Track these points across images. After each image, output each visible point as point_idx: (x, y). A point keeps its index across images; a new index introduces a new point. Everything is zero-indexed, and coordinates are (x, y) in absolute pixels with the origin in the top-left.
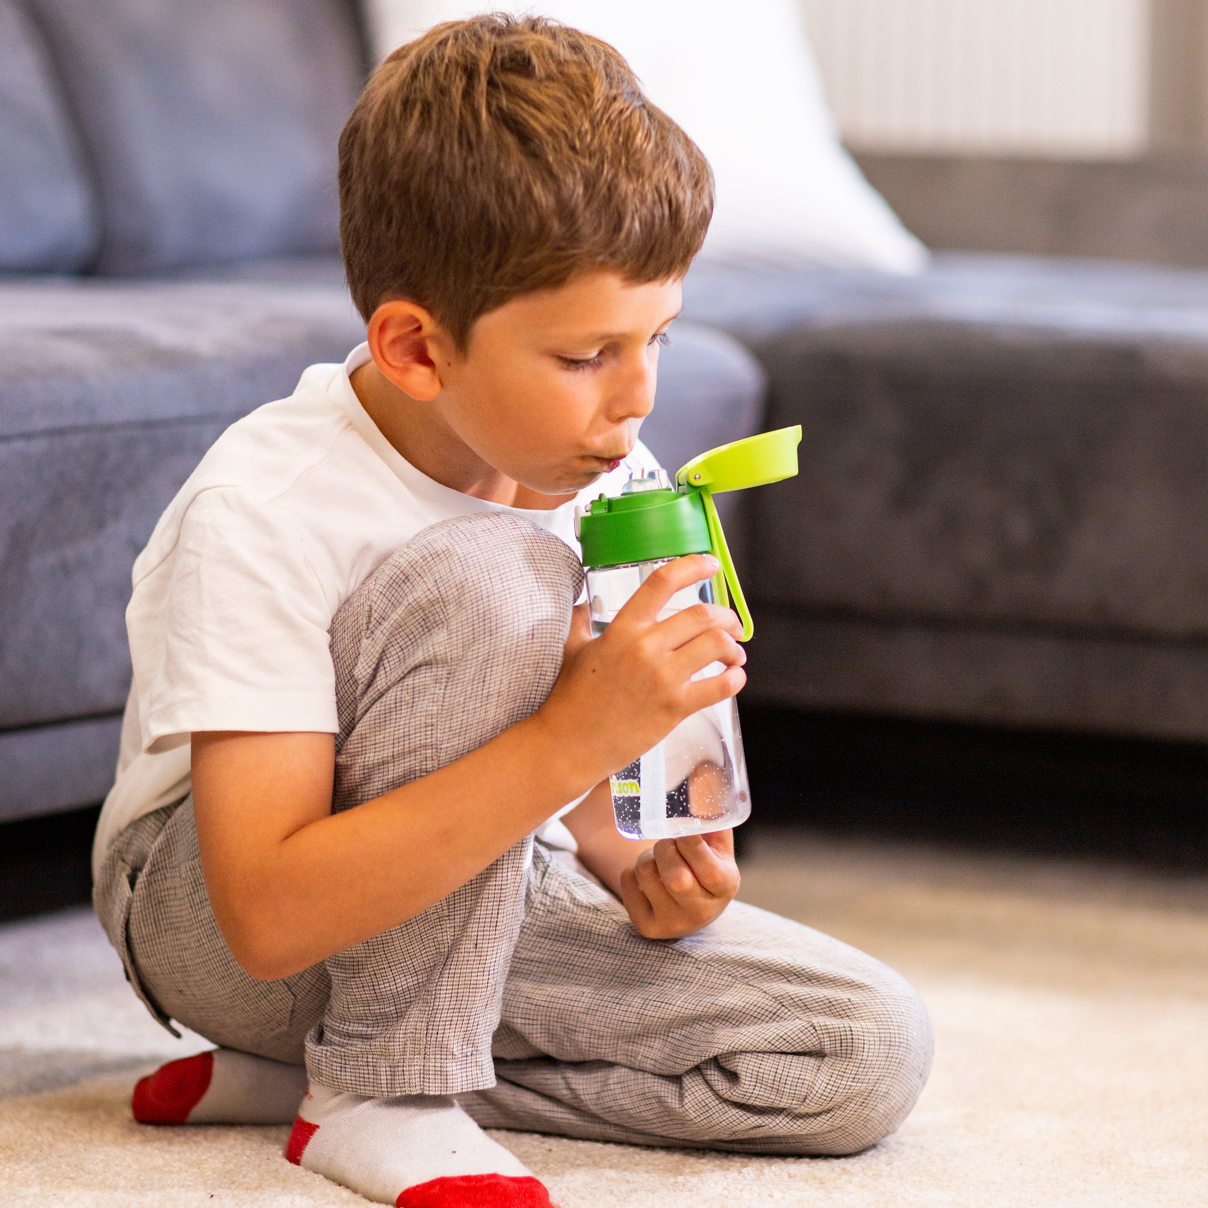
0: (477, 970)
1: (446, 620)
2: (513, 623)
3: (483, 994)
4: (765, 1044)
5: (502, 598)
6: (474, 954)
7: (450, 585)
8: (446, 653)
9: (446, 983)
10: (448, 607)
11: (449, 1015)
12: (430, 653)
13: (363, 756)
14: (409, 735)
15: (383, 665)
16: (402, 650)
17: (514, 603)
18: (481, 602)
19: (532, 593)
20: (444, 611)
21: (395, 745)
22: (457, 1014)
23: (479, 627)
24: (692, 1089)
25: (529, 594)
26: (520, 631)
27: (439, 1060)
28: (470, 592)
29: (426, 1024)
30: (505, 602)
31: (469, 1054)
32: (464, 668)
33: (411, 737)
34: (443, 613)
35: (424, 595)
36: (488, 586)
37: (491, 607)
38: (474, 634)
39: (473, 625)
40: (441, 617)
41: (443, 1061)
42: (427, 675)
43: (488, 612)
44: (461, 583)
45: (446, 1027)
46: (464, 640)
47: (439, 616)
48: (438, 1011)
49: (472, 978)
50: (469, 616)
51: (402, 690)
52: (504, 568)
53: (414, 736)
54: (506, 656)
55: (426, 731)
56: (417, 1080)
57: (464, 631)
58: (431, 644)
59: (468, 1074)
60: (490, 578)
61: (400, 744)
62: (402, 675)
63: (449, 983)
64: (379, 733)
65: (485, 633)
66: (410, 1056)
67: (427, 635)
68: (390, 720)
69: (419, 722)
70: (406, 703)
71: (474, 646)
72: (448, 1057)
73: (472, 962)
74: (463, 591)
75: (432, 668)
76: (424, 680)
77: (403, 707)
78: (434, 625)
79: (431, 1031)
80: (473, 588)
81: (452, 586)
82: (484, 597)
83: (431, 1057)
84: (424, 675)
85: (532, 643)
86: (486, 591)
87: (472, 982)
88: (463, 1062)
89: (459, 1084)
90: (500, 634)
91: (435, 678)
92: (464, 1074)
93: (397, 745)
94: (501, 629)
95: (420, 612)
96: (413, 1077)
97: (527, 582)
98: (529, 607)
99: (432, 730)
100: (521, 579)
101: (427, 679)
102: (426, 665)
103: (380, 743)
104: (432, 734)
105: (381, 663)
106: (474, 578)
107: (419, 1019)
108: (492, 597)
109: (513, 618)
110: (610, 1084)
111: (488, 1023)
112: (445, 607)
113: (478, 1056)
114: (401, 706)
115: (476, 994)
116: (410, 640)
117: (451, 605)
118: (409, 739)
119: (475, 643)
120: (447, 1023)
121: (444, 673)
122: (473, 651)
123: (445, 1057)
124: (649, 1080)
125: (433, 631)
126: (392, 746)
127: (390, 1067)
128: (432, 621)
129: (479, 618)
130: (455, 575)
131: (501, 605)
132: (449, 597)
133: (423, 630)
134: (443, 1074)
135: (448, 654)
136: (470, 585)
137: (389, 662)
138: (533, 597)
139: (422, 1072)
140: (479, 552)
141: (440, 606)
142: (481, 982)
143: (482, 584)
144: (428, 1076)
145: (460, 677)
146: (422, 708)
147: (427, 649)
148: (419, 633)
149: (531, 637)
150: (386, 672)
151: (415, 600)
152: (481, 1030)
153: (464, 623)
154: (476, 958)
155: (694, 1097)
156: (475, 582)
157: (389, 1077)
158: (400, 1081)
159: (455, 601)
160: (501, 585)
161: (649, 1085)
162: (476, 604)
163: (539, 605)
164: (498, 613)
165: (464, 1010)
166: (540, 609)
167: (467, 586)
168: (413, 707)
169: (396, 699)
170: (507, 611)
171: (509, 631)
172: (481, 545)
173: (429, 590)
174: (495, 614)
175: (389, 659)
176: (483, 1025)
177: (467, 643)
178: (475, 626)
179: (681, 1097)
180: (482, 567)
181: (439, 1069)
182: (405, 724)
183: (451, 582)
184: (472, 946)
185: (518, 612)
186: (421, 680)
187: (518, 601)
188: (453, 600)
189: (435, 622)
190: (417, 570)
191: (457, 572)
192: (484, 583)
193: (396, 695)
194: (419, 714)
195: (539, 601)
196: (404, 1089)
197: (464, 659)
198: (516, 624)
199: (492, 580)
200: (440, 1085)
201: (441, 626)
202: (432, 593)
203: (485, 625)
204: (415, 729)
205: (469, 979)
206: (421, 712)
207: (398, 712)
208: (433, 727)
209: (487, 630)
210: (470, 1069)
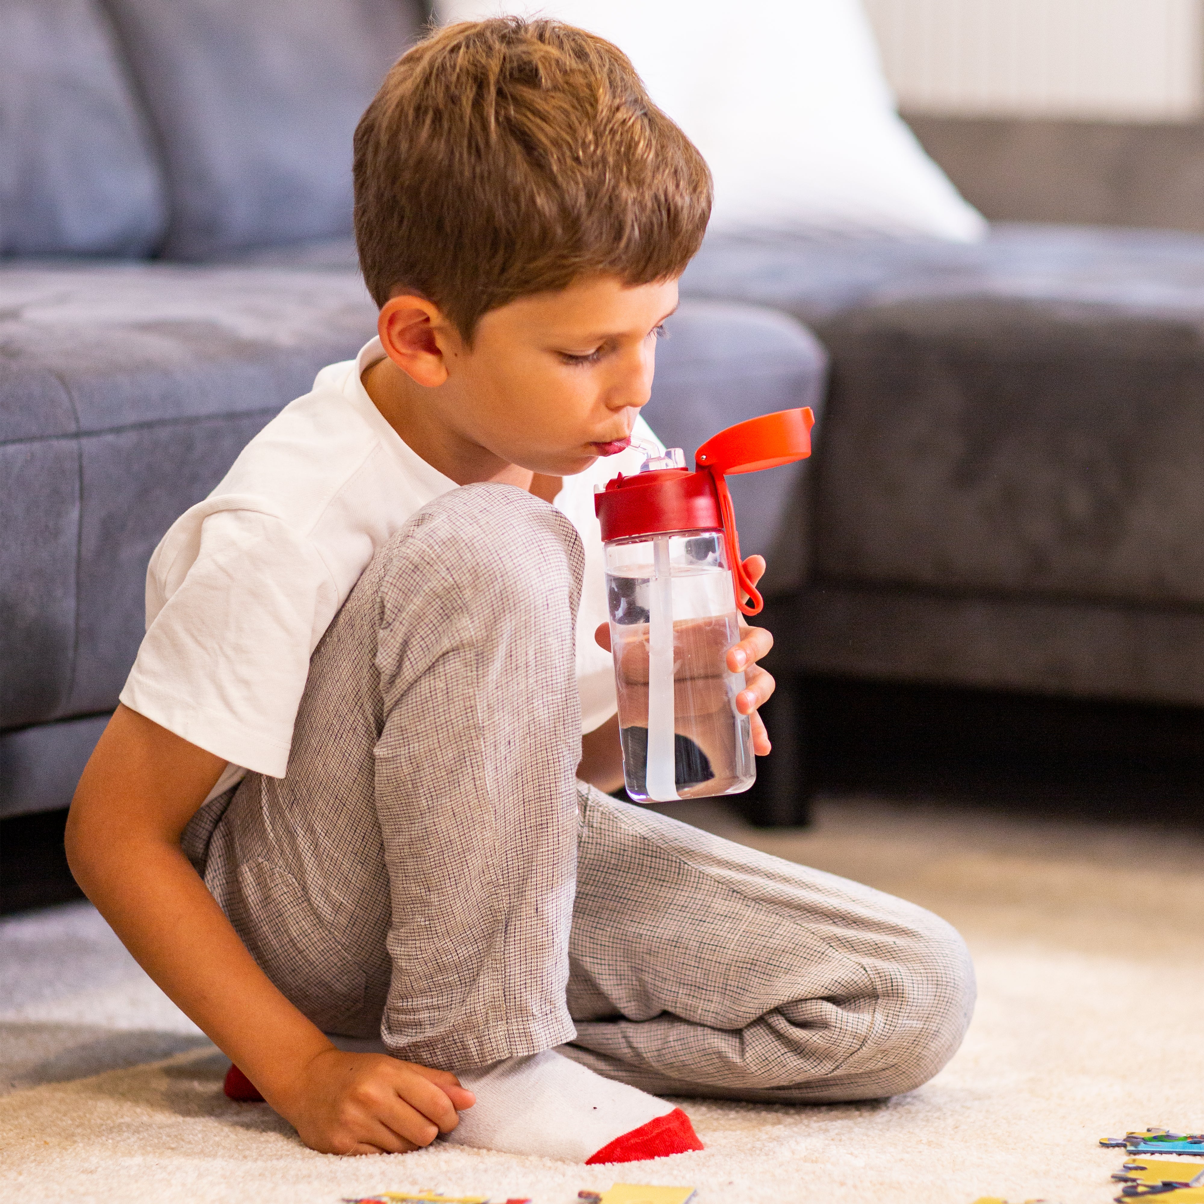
0: (541, 933)
1: (464, 604)
2: (529, 597)
3: (550, 953)
4: (822, 990)
5: (515, 576)
6: (536, 918)
7: (463, 572)
8: (471, 636)
9: (513, 950)
10: (464, 592)
11: (522, 979)
12: (456, 639)
13: (407, 748)
14: (451, 720)
15: (407, 656)
16: (423, 639)
17: (527, 577)
18: (496, 583)
19: (539, 566)
20: (461, 596)
21: (439, 732)
22: (530, 976)
23: (498, 607)
24: (753, 1044)
25: (537, 567)
26: (536, 603)
27: (521, 1023)
28: (483, 575)
29: (503, 991)
30: (518, 578)
31: (548, 1012)
32: (491, 647)
33: (453, 721)
34: (460, 598)
35: (439, 584)
36: (499, 566)
37: (506, 585)
38: (494, 614)
39: (493, 605)
40: (459, 602)
41: (524, 1023)
42: (456, 660)
43: (504, 591)
44: (473, 567)
45: (522, 991)
46: (486, 621)
47: (456, 602)
48: (511, 977)
49: (538, 941)
50: (487, 598)
51: (435, 679)
52: (510, 547)
53: (455, 720)
54: (527, 629)
55: (466, 713)
56: (505, 1044)
57: (485, 613)
58: (456, 630)
59: (551, 1031)
60: (500, 558)
61: (444, 730)
62: (430, 664)
63: (516, 950)
64: (419, 723)
65: (504, 611)
66: (494, 1024)
67: (447, 622)
68: (428, 709)
69: (458, 707)
70: (440, 690)
71: (496, 625)
72: (529, 1018)
73: (535, 926)
74: (477, 575)
75: (459, 653)
76: (454, 665)
77: (438, 695)
78: (453, 611)
79: (508, 997)
80: (486, 570)
81: (465, 572)
82: (498, 577)
83: (513, 1020)
84: (453, 661)
85: (548, 613)
86: (499, 571)
87: (538, 944)
88: (544, 1021)
89: (544, 1042)
90: (519, 609)
91: (464, 661)
92: (547, 1032)
93: (441, 731)
94: (518, 605)
95: (437, 600)
96: (500, 1042)
97: (533, 555)
98: (540, 579)
99: (472, 711)
100: (528, 553)
101: (456, 664)
102: (453, 651)
103: (422, 732)
104: (473, 715)
105: (405, 655)
106: (485, 561)
107: (495, 989)
108: (506, 576)
109: (528, 593)
110: (670, 1042)
111: (561, 980)
112: (461, 592)
113: (557, 1013)
114: (436, 694)
115: (544, 955)
116: (430, 629)
117: (467, 590)
118: (452, 724)
119: (497, 623)
120: (522, 987)
121: (472, 655)
122: (496, 630)
123: (526, 1019)
124: (709, 1036)
125: (452, 617)
126: (436, 733)
127: (477, 1038)
128: (451, 608)
129: (497, 598)
130: (466, 561)
131: (515, 582)
132: (464, 583)
133: (442, 618)
134: (527, 1035)
135: (474, 637)
136: (482, 568)
137: (412, 652)
138: (542, 569)
139: (507, 1036)
140: (484, 535)
141: (457, 593)
142: (547, 943)
143: (493, 565)
144: (513, 1040)
145: (489, 656)
146: (458, 692)
147: (453, 635)
148: (438, 621)
149: (546, 607)
150: (411, 663)
151: (431, 590)
152: (555, 987)
153: (483, 605)
154: (539, 922)
155: (754, 1052)
156: (487, 565)
157: (478, 1048)
158: (489, 1049)
159: (470, 585)
160: (512, 563)
161: (709, 1042)
162: (492, 585)
163: (548, 575)
164: (513, 590)
165: (535, 972)
166: (549, 579)
167: (479, 570)
168: (448, 693)
169: (430, 688)
170: (522, 587)
171: (527, 605)
172: (484, 527)
173: (443, 578)
174: (511, 592)
175: (412, 650)
176: (557, 983)
177: (489, 623)
178: (495, 606)
179: (743, 1052)
180: (490, 549)
181: (523, 1031)
182: (444, 711)
183: (463, 569)
184: (532, 911)
185: (532, 586)
186: (451, 666)
187: (530, 575)
188: (468, 585)
189: (454, 608)
190: (425, 558)
191: (468, 558)
192: (495, 564)
193: (430, 684)
194: (457, 699)
195: (547, 571)
196: (494, 1056)
197: (490, 639)
198: (532, 597)
199: (503, 559)
200: (526, 1046)
201: (459, 611)
202: (446, 581)
203: (503, 604)
204: (456, 714)
205: (535, 941)
206: (458, 696)
207: (434, 701)
208: (473, 709)
209: (506, 608)
210: (552, 1026)
